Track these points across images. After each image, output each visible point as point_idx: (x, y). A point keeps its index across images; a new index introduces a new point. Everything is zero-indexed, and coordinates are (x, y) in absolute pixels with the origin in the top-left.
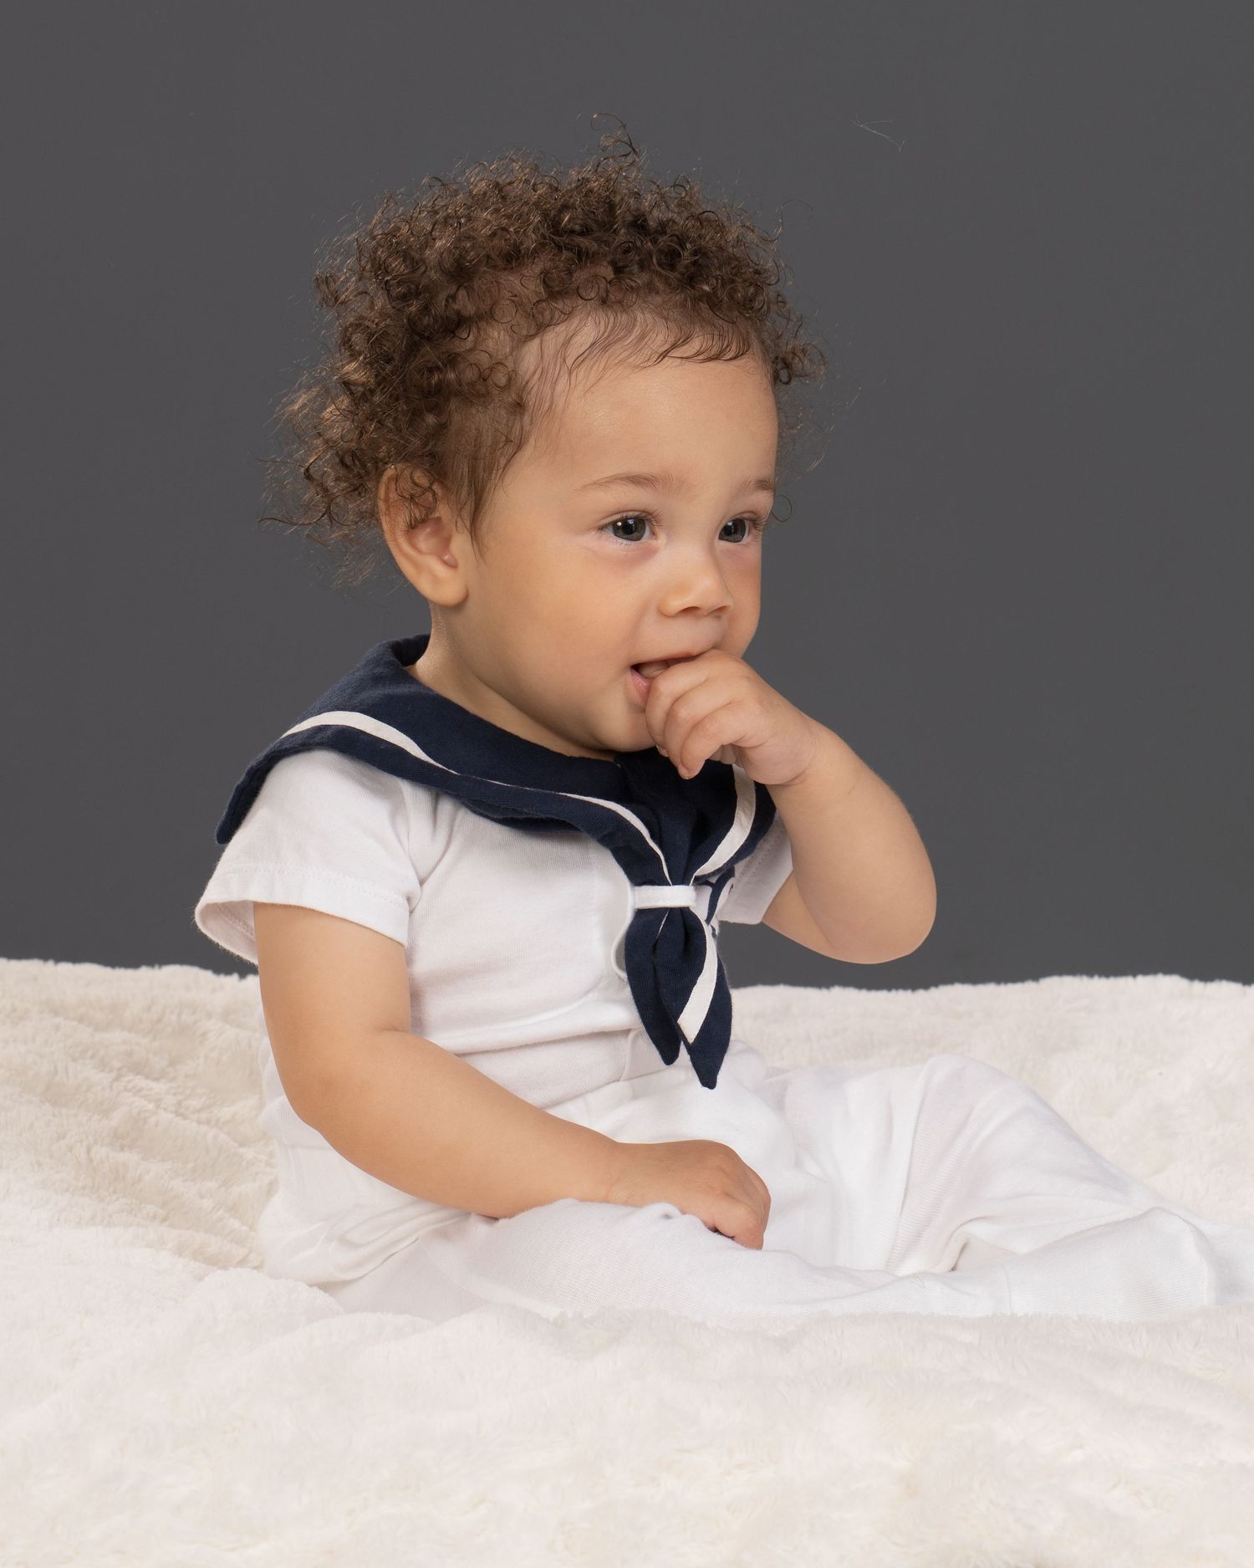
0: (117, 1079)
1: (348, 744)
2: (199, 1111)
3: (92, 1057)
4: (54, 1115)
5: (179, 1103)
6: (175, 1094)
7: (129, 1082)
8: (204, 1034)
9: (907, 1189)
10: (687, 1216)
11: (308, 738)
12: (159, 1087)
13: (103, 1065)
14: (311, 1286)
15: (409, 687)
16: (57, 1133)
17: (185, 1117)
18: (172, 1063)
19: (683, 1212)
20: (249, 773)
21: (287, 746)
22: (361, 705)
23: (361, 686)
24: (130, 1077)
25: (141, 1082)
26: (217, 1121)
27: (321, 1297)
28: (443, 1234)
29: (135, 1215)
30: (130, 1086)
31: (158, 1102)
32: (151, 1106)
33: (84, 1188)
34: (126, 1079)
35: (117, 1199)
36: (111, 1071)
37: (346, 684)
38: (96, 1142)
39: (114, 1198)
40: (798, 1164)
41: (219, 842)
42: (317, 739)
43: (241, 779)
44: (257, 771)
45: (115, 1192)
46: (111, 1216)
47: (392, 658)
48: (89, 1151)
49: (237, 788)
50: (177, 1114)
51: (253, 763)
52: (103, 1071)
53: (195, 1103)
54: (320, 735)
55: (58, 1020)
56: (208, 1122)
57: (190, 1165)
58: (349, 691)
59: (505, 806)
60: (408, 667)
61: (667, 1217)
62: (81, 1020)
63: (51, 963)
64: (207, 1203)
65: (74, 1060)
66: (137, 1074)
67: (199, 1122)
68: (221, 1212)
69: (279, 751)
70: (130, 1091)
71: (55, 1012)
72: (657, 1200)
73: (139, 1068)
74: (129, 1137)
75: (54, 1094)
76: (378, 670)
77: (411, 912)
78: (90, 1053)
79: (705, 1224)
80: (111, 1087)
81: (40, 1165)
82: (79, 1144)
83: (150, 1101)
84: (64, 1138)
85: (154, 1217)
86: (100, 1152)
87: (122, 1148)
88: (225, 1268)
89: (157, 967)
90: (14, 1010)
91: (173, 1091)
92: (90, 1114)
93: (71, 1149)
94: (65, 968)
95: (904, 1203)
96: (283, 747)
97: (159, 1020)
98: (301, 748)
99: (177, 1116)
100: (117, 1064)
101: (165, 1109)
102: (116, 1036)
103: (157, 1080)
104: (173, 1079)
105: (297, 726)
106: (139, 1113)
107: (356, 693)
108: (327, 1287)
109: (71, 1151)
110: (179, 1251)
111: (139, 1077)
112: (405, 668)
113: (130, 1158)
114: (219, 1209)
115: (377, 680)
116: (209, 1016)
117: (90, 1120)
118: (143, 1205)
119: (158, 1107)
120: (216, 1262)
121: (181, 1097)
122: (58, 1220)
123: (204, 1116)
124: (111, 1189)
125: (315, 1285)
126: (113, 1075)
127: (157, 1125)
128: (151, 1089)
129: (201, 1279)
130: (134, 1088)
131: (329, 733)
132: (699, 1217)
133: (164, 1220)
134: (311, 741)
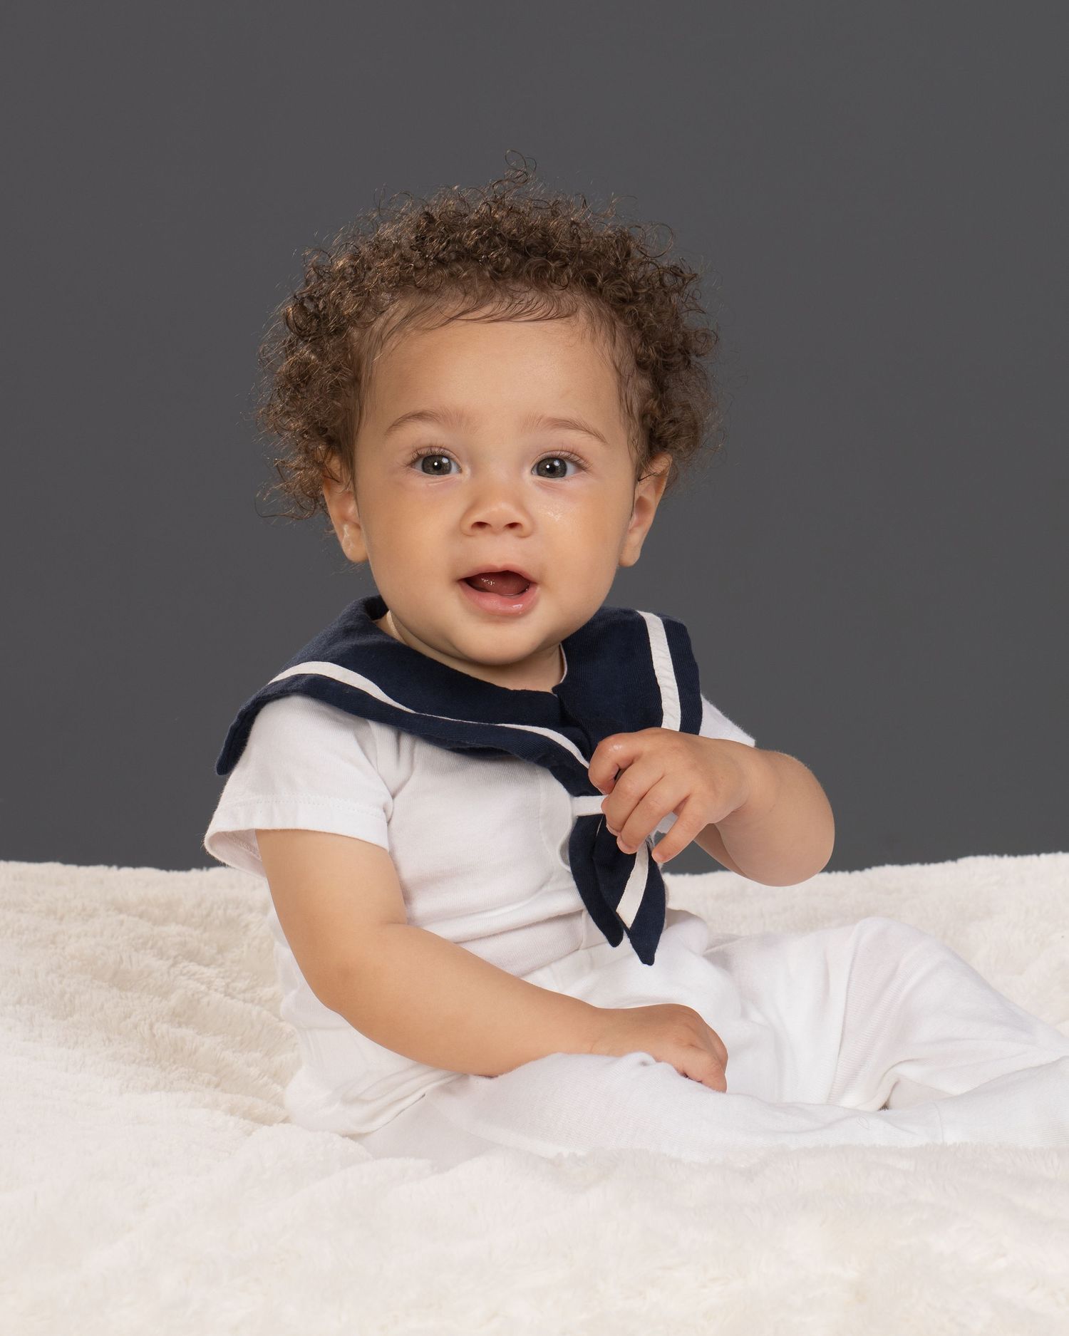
0: (174, 965)
1: (320, 690)
2: (244, 991)
3: (152, 948)
4: (121, 998)
5: (227, 985)
6: (223, 978)
7: (184, 967)
8: (247, 926)
9: (843, 1034)
10: (663, 1063)
11: (286, 685)
12: (209, 972)
13: (161, 954)
14: (344, 1136)
15: (375, 638)
16: (124, 1013)
17: (233, 997)
18: (221, 951)
19: (658, 1060)
20: (240, 716)
21: (269, 693)
22: (332, 655)
23: (333, 640)
24: (185, 963)
25: (193, 967)
26: (260, 998)
27: (352, 1146)
28: (446, 1089)
29: (193, 1082)
30: (185, 971)
31: (209, 984)
32: (203, 988)
33: (148, 1059)
34: (181, 966)
35: (177, 1069)
36: (168, 959)
37: (323, 637)
38: (157, 1020)
39: (174, 1068)
40: (744, 1015)
41: (219, 774)
42: (294, 686)
43: (235, 721)
44: (247, 714)
45: (174, 1062)
46: (172, 1083)
47: (363, 613)
48: (151, 1027)
49: (231, 728)
50: (226, 994)
51: (243, 707)
52: (161, 959)
53: (240, 985)
54: (296, 684)
55: (122, 917)
56: (252, 1001)
57: (238, 1038)
58: (324, 643)
59: (451, 739)
60: (376, 621)
61: (644, 1064)
62: (141, 916)
63: (114, 868)
64: (254, 1071)
65: (136, 950)
66: (191, 961)
67: (245, 1001)
68: (265, 1078)
69: (263, 697)
70: (184, 975)
71: (120, 911)
72: (634, 1050)
73: (192, 956)
74: (185, 1015)
75: (120, 980)
76: (350, 623)
77: (389, 822)
78: (150, 944)
79: (677, 1070)
80: (168, 973)
81: (110, 1040)
82: (143, 1022)
83: (202, 983)
84: (129, 1017)
85: (209, 1084)
86: (161, 1028)
87: (180, 1025)
88: (270, 1125)
89: (205, 869)
90: (84, 909)
91: (221, 975)
92: (152, 997)
93: (136, 1027)
94: (127, 871)
95: (840, 1046)
96: (266, 694)
97: (208, 915)
98: (281, 694)
99: (226, 996)
100: (173, 953)
101: (216, 990)
102: (173, 929)
103: (207, 965)
104: (221, 965)
105: (280, 675)
106: (193, 995)
107: (329, 645)
108: (354, 1137)
109: (136, 1029)
110: (231, 1111)
111: (192, 963)
112: (374, 622)
113: (187, 1033)
114: (264, 1076)
115: (347, 632)
116: (251, 910)
117: (151, 1001)
118: (199, 1073)
119: (209, 988)
120: (263, 1120)
121: (229, 980)
122: (127, 1087)
123: (248, 995)
124: (172, 1060)
125: (346, 1136)
126: (171, 962)
127: (208, 1004)
128: (202, 974)
129: (249, 1134)
130: (188, 972)
131: (303, 681)
132: (672, 1065)
133: (217, 1086)
134: (289, 689)
